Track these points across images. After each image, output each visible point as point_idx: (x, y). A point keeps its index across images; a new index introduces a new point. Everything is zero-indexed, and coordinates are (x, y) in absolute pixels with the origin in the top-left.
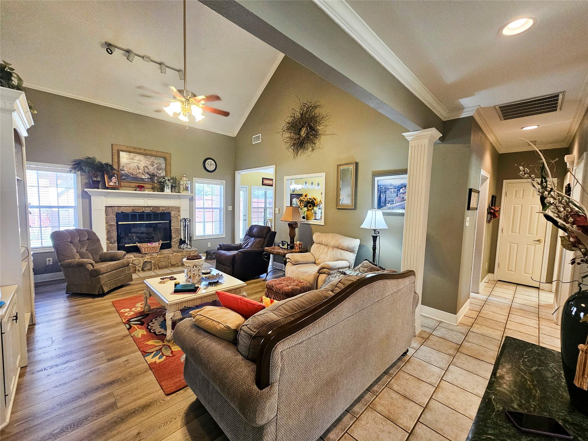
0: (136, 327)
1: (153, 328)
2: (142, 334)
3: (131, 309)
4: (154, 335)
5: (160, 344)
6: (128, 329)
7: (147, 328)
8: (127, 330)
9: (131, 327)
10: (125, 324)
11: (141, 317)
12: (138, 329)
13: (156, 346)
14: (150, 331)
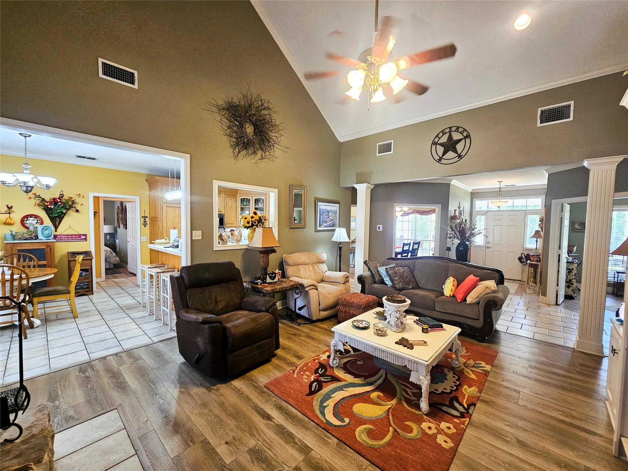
0: (465, 401)
1: (453, 384)
2: (469, 388)
3: (434, 436)
4: (462, 379)
5: (467, 370)
6: (475, 405)
7: (457, 389)
8: (477, 406)
9: (469, 406)
10: (471, 415)
11: (445, 408)
12: (466, 397)
13: (471, 370)
14: (460, 385)
